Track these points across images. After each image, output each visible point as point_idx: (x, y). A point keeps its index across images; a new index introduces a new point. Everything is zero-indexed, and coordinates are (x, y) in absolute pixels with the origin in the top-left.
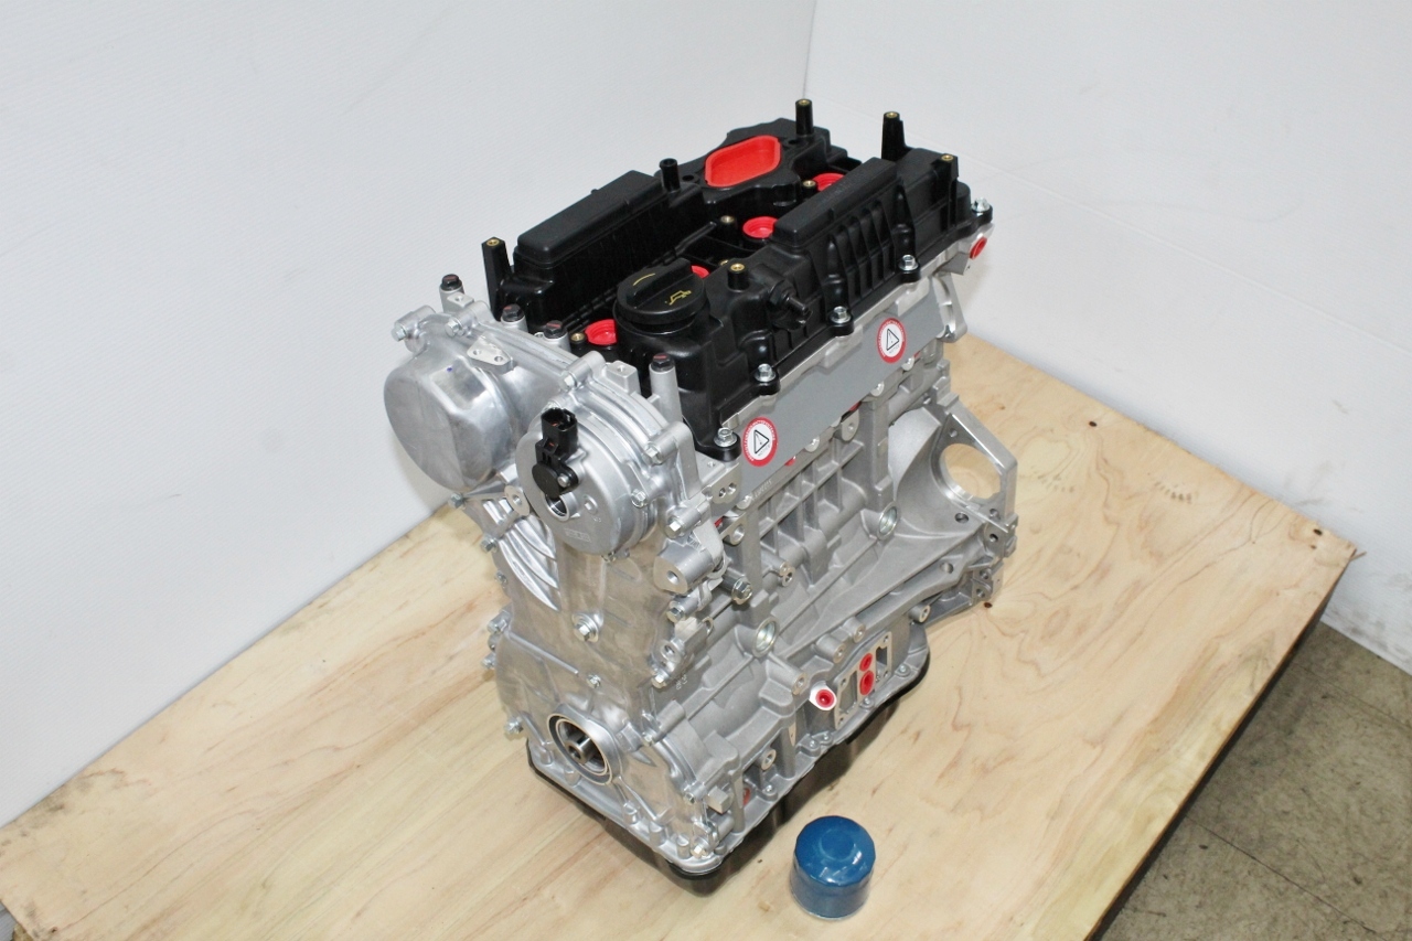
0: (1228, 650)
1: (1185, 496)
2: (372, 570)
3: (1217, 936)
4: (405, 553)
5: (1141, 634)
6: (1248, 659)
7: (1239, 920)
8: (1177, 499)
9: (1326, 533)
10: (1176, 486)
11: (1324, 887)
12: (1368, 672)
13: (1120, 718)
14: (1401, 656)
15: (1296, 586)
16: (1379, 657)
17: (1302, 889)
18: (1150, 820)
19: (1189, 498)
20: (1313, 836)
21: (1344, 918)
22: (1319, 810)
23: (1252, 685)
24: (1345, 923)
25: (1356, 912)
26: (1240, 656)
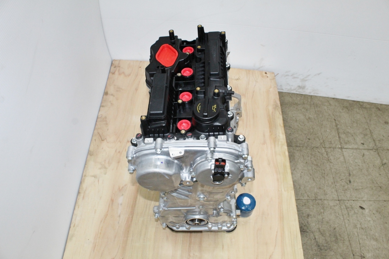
0: (271, 108)
1: (238, 79)
2: (78, 208)
3: (297, 165)
4: (83, 197)
6: (275, 108)
7: (298, 160)
8: (237, 80)
9: (267, 72)
10: (235, 77)
11: (305, 144)
12: (283, 96)
13: (264, 135)
14: (286, 90)
15: (271, 87)
16: (282, 92)
17: (303, 147)
18: (285, 153)
19: (239, 78)
21: (312, 148)
22: (295, 130)
23: (280, 113)
24: (313, 148)
25: (313, 145)
26: (273, 108)
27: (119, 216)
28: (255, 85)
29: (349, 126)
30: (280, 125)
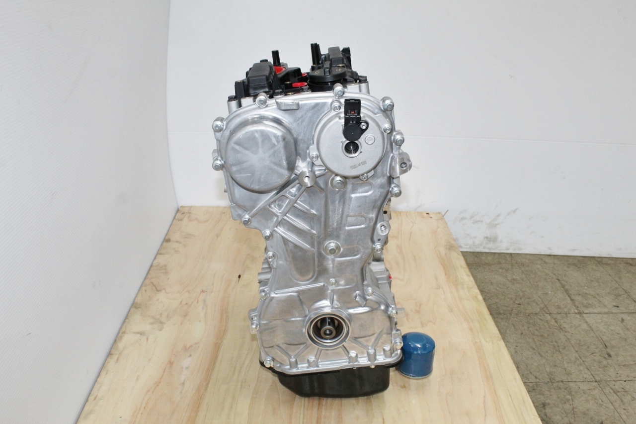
0: (442, 249)
2: (107, 373)
3: (506, 338)
4: (118, 360)
5: (415, 257)
6: (449, 249)
7: (506, 331)
9: (430, 213)
11: (514, 310)
13: (436, 279)
17: (510, 314)
20: (498, 301)
21: (527, 315)
23: (458, 254)
24: (529, 315)
25: (528, 311)
26: (446, 249)
27: (183, 383)
28: (412, 227)
29: (585, 286)
30: (462, 267)
